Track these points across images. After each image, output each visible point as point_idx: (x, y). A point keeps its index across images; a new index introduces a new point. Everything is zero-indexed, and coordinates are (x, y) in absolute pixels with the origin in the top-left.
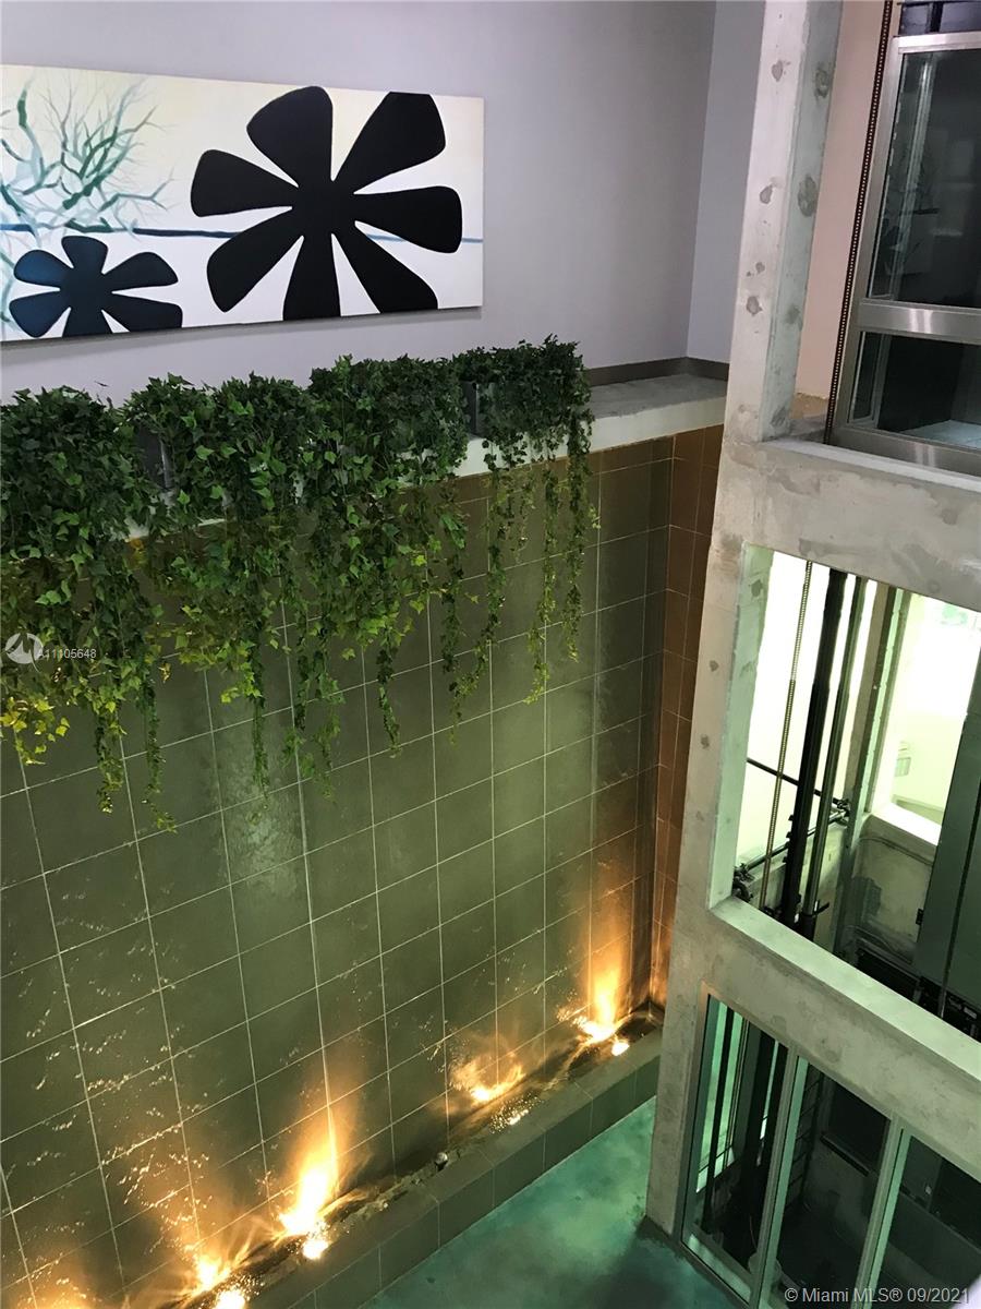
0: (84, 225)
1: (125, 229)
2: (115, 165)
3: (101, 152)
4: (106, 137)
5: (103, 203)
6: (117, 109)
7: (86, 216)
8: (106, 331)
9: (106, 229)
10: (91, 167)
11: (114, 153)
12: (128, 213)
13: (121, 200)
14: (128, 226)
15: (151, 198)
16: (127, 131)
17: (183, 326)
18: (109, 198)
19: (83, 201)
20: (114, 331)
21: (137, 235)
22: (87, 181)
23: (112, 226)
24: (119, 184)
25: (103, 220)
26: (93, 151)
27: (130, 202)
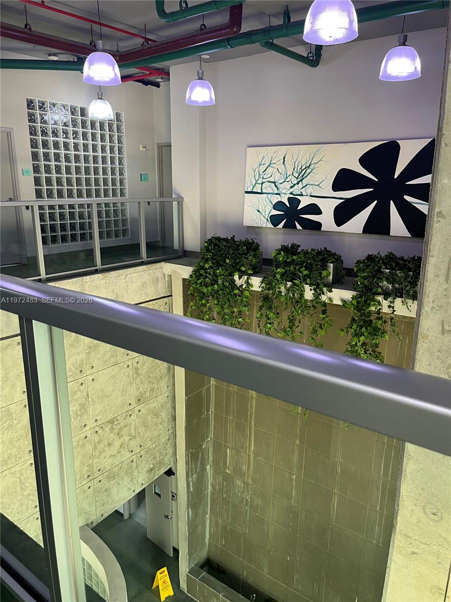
0: (295, 194)
1: (307, 195)
2: (308, 175)
3: (305, 170)
4: (307, 166)
5: (302, 187)
6: (312, 157)
7: (296, 191)
8: (296, 228)
9: (301, 195)
10: (301, 175)
11: (309, 171)
12: (310, 190)
13: (308, 186)
14: (309, 195)
15: (318, 185)
16: (314, 164)
17: (322, 230)
18: (304, 185)
19: (296, 186)
20: (298, 228)
21: (311, 198)
22: (298, 180)
23: (304, 194)
24: (308, 180)
25: (301, 192)
26: (302, 171)
27: (311, 186)
